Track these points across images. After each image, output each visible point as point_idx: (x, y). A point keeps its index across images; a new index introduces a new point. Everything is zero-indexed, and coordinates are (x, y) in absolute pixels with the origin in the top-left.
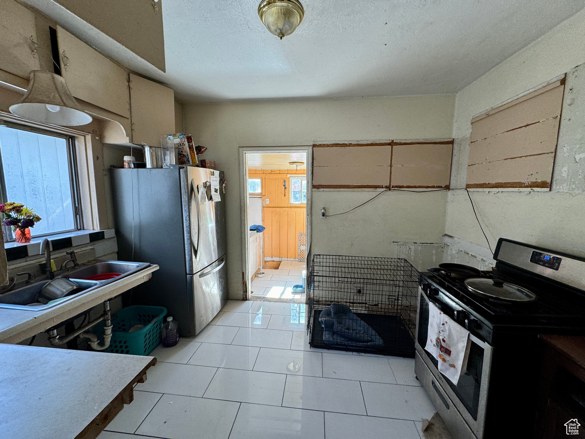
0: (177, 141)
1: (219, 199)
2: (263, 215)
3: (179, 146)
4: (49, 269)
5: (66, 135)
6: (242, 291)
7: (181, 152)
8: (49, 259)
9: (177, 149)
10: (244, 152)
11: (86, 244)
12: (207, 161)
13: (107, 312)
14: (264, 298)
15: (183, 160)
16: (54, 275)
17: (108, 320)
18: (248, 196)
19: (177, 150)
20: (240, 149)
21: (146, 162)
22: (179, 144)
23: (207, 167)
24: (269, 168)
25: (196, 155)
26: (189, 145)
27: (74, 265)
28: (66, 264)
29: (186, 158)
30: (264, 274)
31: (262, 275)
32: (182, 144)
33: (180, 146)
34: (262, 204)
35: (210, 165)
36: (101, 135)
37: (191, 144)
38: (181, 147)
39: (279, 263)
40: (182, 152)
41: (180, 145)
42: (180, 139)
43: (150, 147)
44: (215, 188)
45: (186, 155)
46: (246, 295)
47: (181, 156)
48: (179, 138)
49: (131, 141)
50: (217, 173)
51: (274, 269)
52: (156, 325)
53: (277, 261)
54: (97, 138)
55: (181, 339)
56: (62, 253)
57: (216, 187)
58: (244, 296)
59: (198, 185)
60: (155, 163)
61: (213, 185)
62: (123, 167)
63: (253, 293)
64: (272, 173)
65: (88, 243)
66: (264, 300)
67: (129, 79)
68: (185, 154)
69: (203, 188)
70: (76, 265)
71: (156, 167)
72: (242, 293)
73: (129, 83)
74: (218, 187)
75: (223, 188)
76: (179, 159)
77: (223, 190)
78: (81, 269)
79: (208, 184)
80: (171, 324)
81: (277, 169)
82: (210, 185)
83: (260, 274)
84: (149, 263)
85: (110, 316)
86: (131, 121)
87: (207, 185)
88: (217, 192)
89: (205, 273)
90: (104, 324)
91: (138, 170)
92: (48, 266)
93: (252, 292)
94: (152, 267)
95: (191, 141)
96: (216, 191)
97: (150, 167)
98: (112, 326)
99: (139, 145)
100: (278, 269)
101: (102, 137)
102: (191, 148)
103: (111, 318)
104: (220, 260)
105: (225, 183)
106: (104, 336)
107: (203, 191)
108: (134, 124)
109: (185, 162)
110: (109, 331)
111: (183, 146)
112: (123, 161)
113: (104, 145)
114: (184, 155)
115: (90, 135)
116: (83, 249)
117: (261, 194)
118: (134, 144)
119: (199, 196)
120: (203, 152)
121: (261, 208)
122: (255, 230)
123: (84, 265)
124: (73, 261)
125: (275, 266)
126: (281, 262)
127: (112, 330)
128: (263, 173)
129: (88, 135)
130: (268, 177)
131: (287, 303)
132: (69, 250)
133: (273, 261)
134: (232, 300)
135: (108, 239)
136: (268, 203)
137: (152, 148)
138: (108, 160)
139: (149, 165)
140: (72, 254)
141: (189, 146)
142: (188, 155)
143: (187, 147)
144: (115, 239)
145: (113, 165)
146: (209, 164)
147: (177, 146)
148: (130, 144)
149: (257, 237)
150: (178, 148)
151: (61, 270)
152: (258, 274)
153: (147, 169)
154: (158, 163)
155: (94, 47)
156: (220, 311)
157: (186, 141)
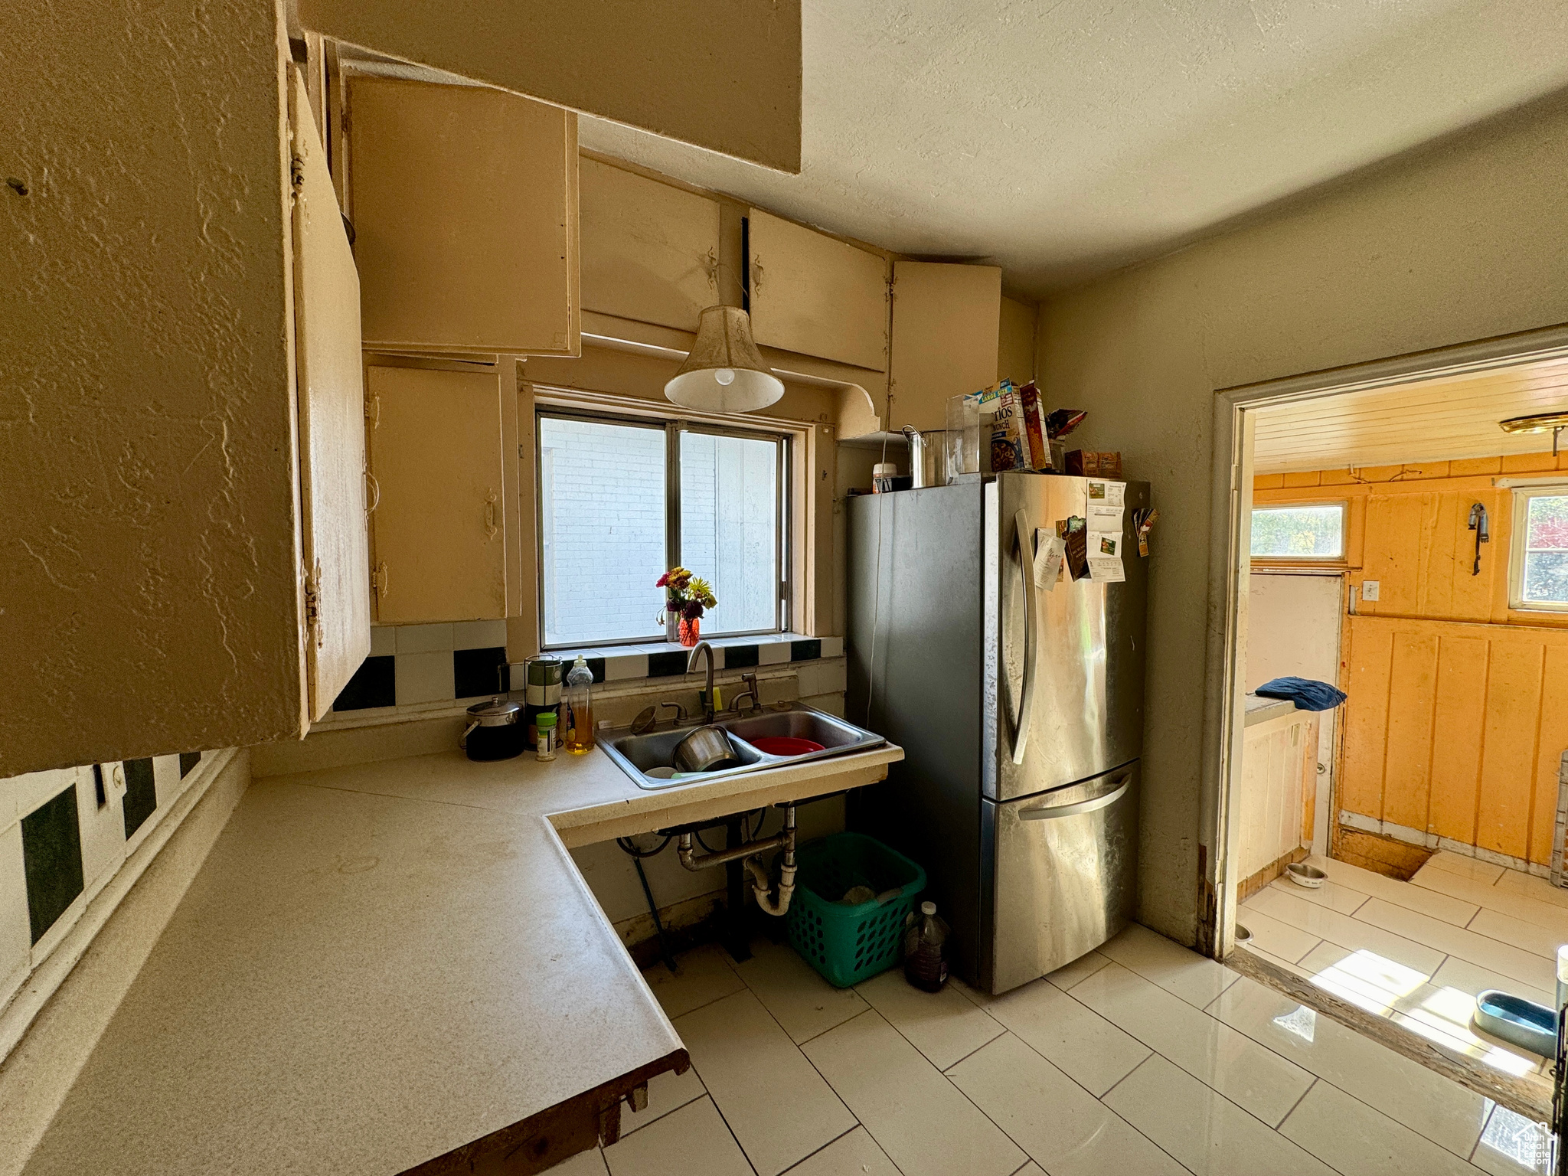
0: (993, 405)
1: (1116, 573)
2: (1346, 642)
3: (997, 420)
4: (709, 704)
5: (779, 434)
6: (1193, 916)
7: (1001, 435)
8: (710, 685)
9: (990, 428)
10: (1237, 406)
11: (784, 663)
12: (1087, 454)
13: (789, 831)
14: (1297, 980)
15: (1005, 457)
16: (712, 717)
17: (790, 851)
18: (1245, 570)
19: (989, 431)
20: (1221, 397)
21: (912, 472)
22: (998, 413)
23: (1086, 473)
24: (1388, 456)
25: (1045, 439)
26: (1026, 412)
27: (752, 706)
28: (738, 700)
29: (1013, 453)
30: (1321, 880)
31: (1311, 882)
32: (1004, 411)
33: (998, 418)
34: (1345, 600)
35: (1098, 466)
36: (834, 424)
37: (1032, 409)
38: (1003, 420)
39: (1419, 853)
40: (1004, 434)
41: (1001, 414)
42: (1001, 398)
43: (922, 434)
44: (1103, 539)
45: (1015, 442)
46: (1210, 935)
47: (1000, 448)
48: (997, 397)
49: (886, 426)
50: (1116, 490)
51: (1384, 873)
52: (893, 909)
53: (1407, 844)
54: (827, 431)
55: (955, 983)
56: (734, 678)
57: (1110, 537)
58: (1202, 938)
59: (1036, 530)
60: (932, 475)
61: (1095, 527)
62: (871, 492)
63: (1250, 940)
64: (1405, 476)
65: (788, 663)
66: (1295, 989)
67: (893, 276)
68: (1011, 439)
69: (1057, 539)
70: (757, 706)
71: (934, 485)
72: (1192, 920)
73: (891, 286)
74: (1117, 537)
75: (1141, 537)
76: (994, 456)
77: (1140, 544)
78: (763, 717)
79: (1076, 525)
80: (930, 922)
81: (1434, 460)
82: (1083, 531)
83: (1304, 872)
84: (883, 739)
85: (793, 843)
86: (890, 377)
87: (1072, 530)
88: (1112, 553)
89: (1047, 809)
90: (779, 858)
91: (895, 495)
92: (709, 700)
93: (1243, 934)
94: (890, 749)
95: (1032, 398)
96: (1108, 547)
97: (921, 486)
98: (795, 869)
99: (901, 433)
100: (1406, 880)
101: (835, 427)
102: (1031, 419)
103: (795, 849)
104: (1112, 778)
105: (1149, 520)
106: (779, 885)
107: (1055, 546)
108: (894, 382)
109: (1009, 462)
110: (789, 876)
111: (1007, 418)
112: (871, 476)
113: (839, 443)
114: (1008, 444)
115: (814, 426)
116: (777, 674)
117: (1342, 561)
118: (891, 432)
119: (1038, 566)
120: (1072, 427)
121: (1336, 615)
122: (1286, 699)
123: (771, 709)
124: (752, 695)
125: (1397, 861)
126: (1430, 852)
127: (795, 877)
128: (1356, 481)
129: (812, 426)
130: (1380, 496)
131: (1425, 1064)
132: (748, 673)
133: (1389, 838)
134: (1151, 928)
135: (830, 658)
136: (1375, 596)
137: (924, 434)
138: (844, 479)
139: (918, 481)
140: (751, 680)
141: (1025, 414)
142: (1019, 440)
143: (1020, 420)
144: (844, 662)
145: (853, 489)
146: (1093, 462)
147: (989, 420)
148: (884, 435)
149: (1298, 726)
150: (992, 425)
151: (729, 711)
152: (1292, 869)
153: (915, 492)
154: (939, 473)
155: (822, 229)
156: (1097, 951)
157: (1016, 401)
